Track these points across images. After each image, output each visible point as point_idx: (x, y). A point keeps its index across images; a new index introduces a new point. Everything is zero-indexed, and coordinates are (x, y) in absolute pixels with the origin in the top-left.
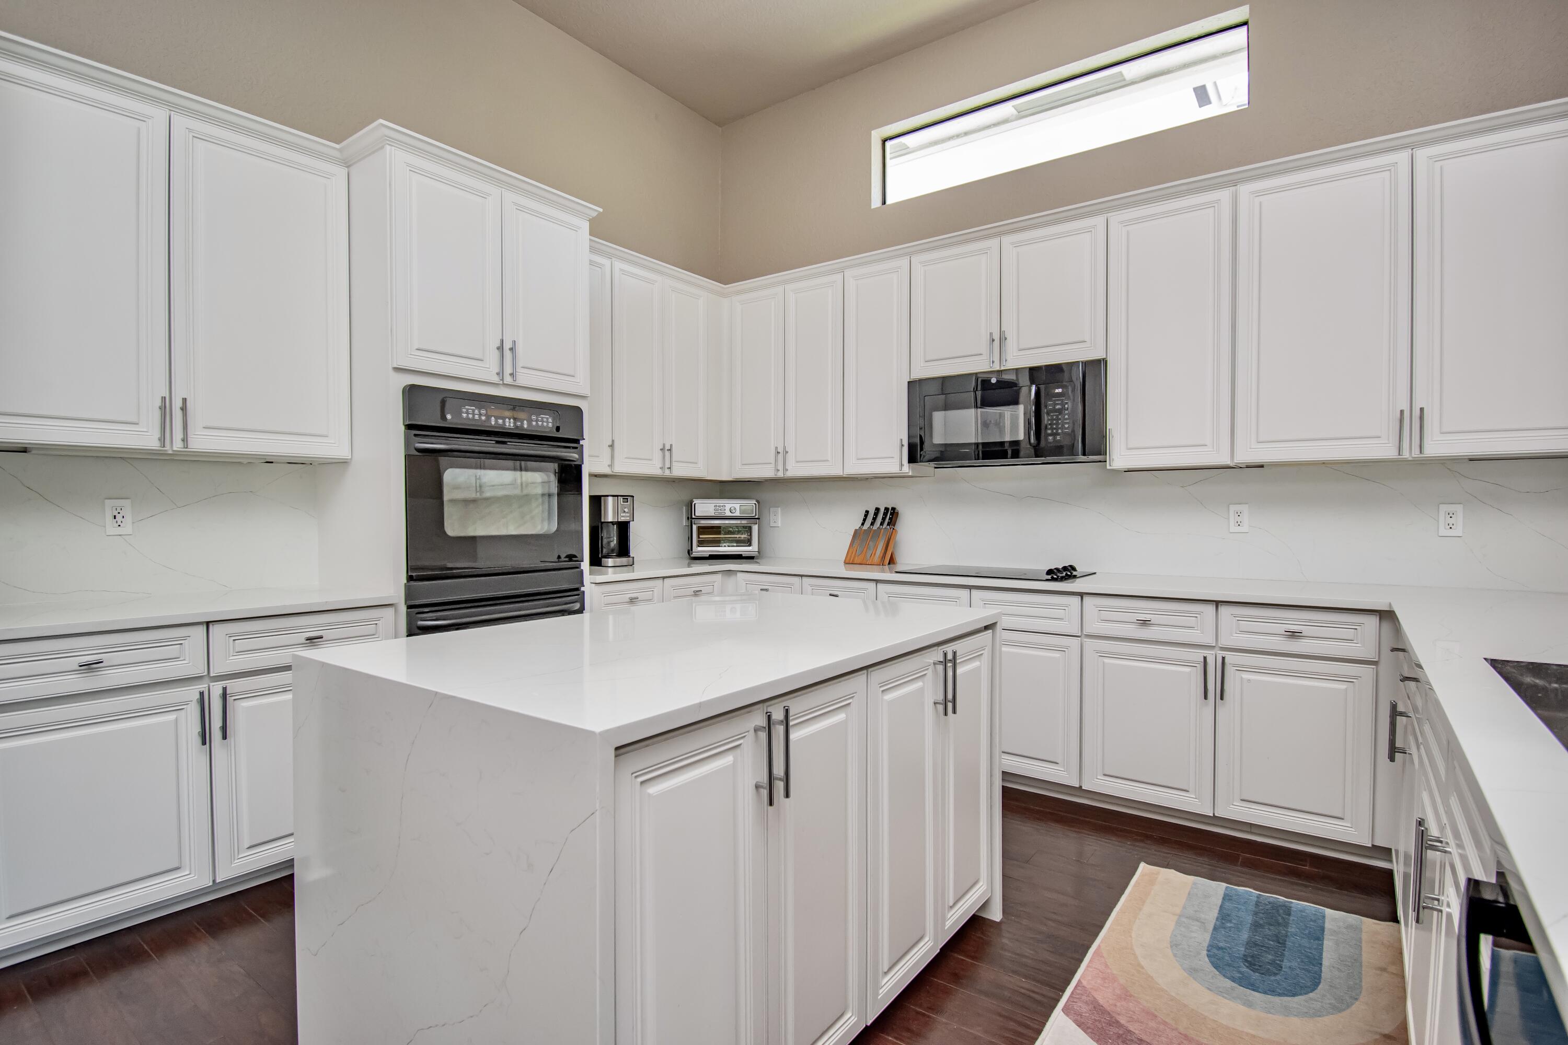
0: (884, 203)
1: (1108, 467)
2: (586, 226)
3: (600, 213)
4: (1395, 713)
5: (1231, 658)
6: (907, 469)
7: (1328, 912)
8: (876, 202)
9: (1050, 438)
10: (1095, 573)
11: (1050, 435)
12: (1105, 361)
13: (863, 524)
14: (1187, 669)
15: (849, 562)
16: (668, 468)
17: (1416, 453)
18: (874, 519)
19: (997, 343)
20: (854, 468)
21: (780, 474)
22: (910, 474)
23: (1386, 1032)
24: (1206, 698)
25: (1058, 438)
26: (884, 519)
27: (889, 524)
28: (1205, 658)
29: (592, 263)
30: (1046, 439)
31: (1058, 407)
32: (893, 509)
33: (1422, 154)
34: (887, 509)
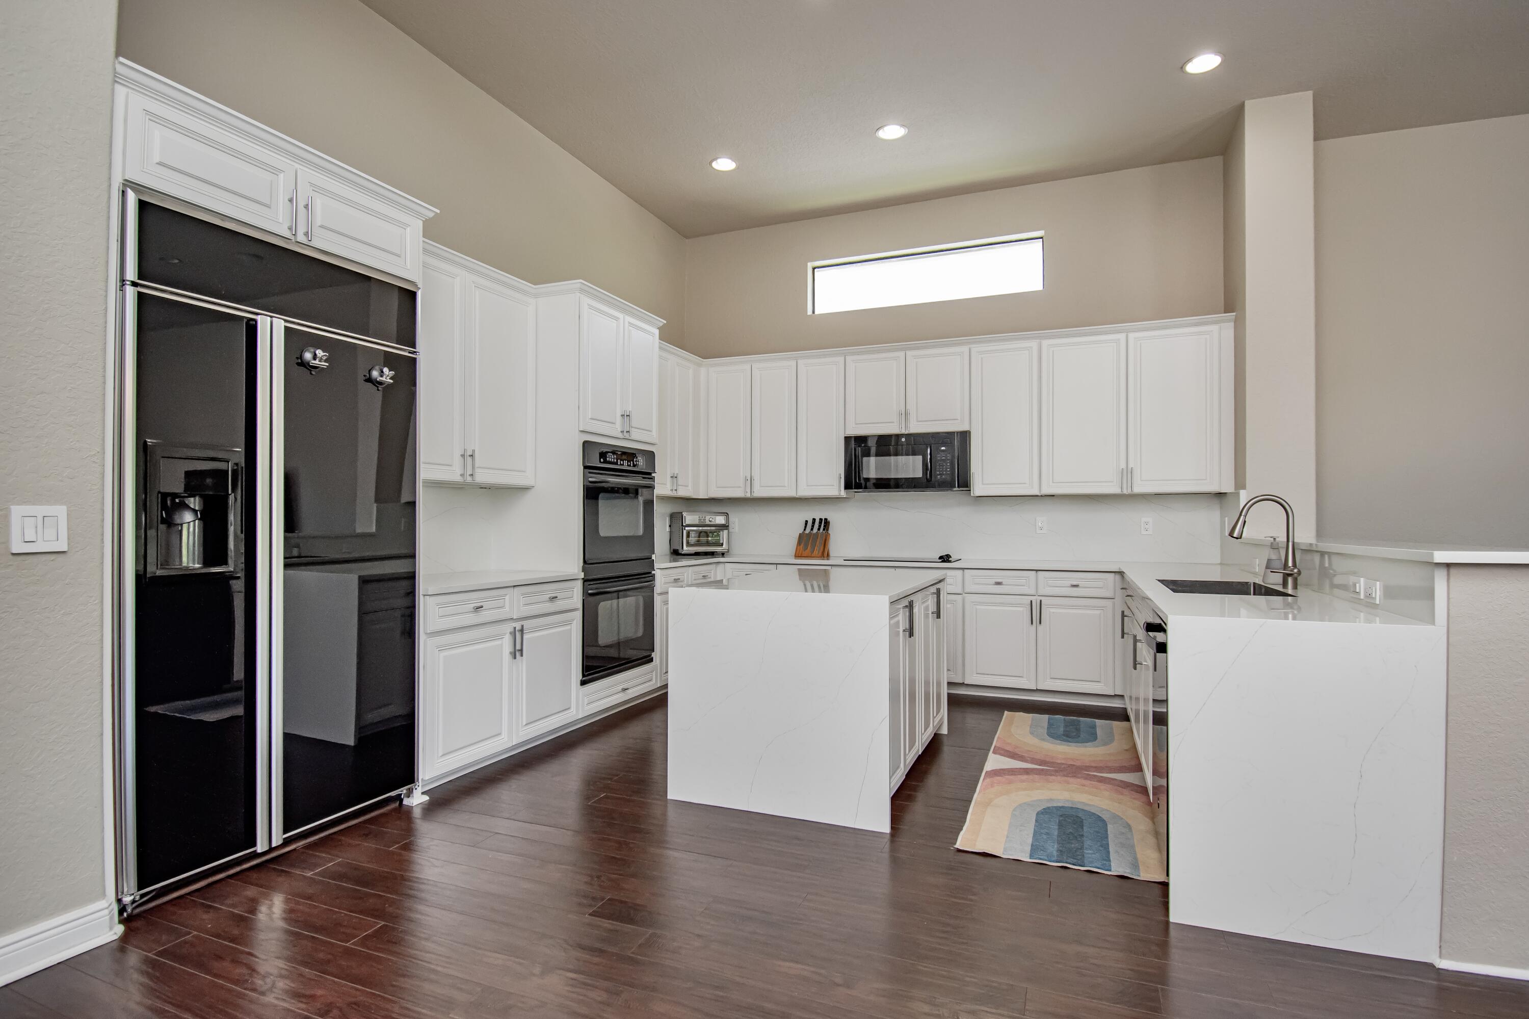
0: (813, 312)
1: (972, 495)
2: (657, 332)
3: (665, 324)
4: (1123, 615)
5: (1044, 600)
6: (843, 493)
7: (1097, 720)
8: (810, 312)
9: (939, 477)
10: (960, 559)
11: (939, 475)
12: (970, 432)
13: (805, 530)
14: (1021, 609)
15: (797, 556)
16: (675, 490)
17: (1129, 491)
18: (813, 526)
19: (904, 415)
20: (804, 492)
21: (748, 495)
22: (845, 496)
23: (1125, 749)
24: (1032, 623)
25: (943, 477)
26: (820, 526)
27: (824, 530)
28: (1031, 601)
29: (660, 357)
30: (936, 477)
31: (943, 458)
32: (826, 519)
33: (1132, 336)
34: (821, 519)
